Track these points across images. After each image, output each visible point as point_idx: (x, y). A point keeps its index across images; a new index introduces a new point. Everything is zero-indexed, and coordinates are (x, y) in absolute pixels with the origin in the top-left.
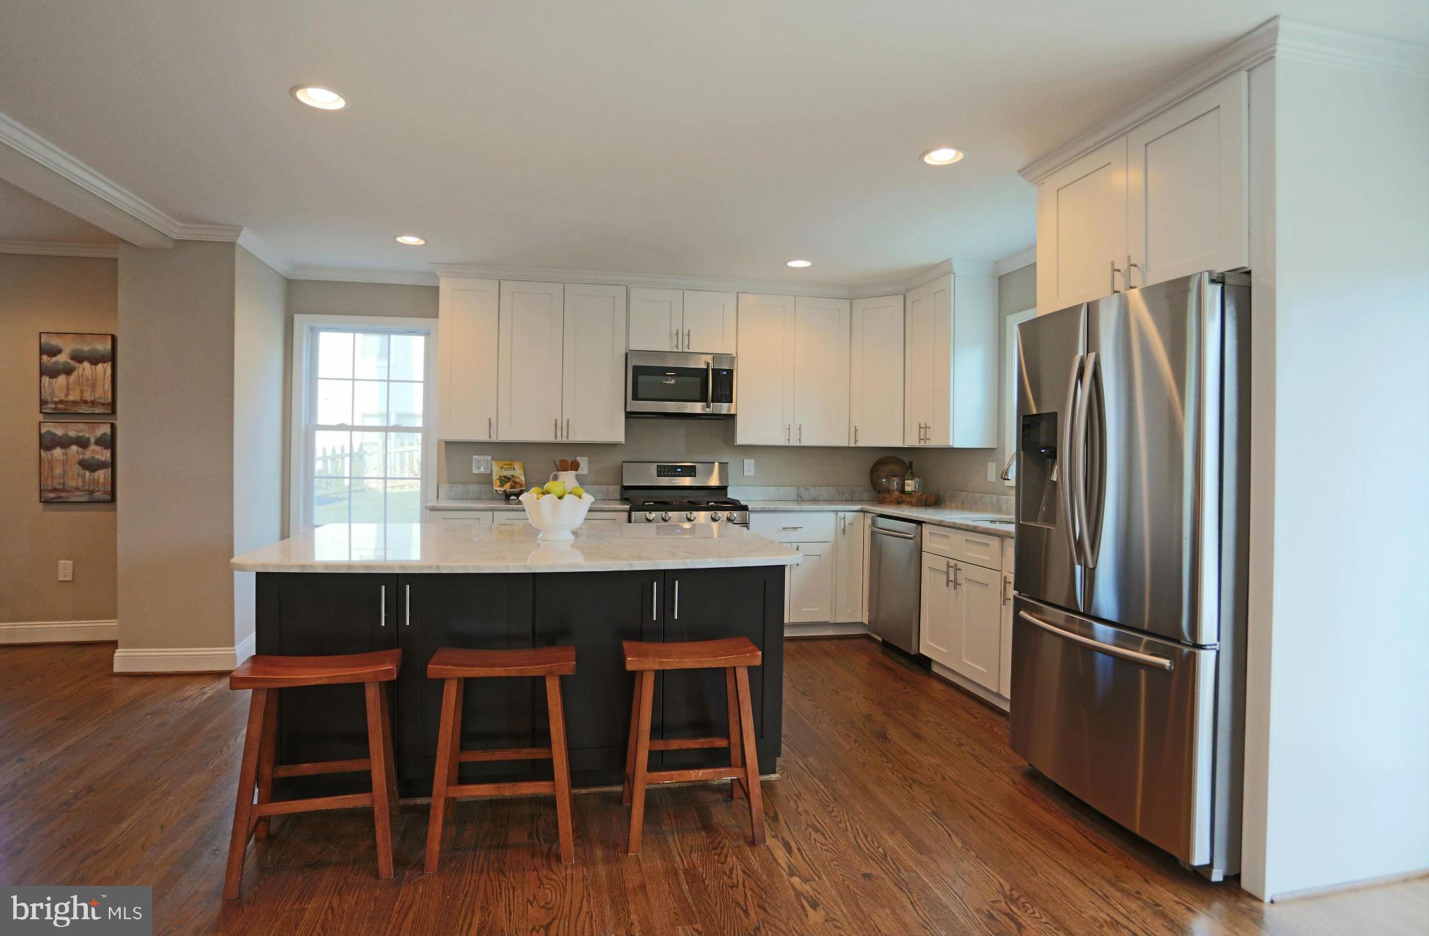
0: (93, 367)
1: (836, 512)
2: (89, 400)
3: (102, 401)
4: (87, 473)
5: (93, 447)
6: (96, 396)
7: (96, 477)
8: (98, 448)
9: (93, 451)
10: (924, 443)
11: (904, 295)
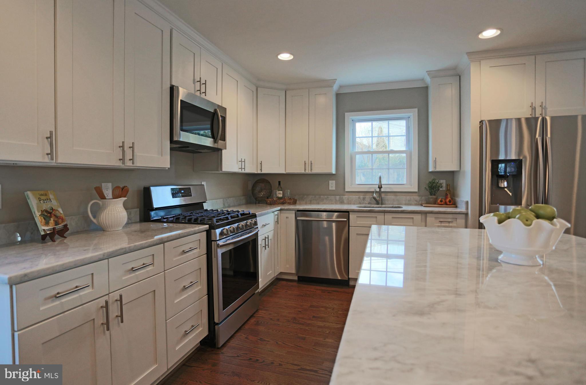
10: (308, 171)
11: (286, 91)
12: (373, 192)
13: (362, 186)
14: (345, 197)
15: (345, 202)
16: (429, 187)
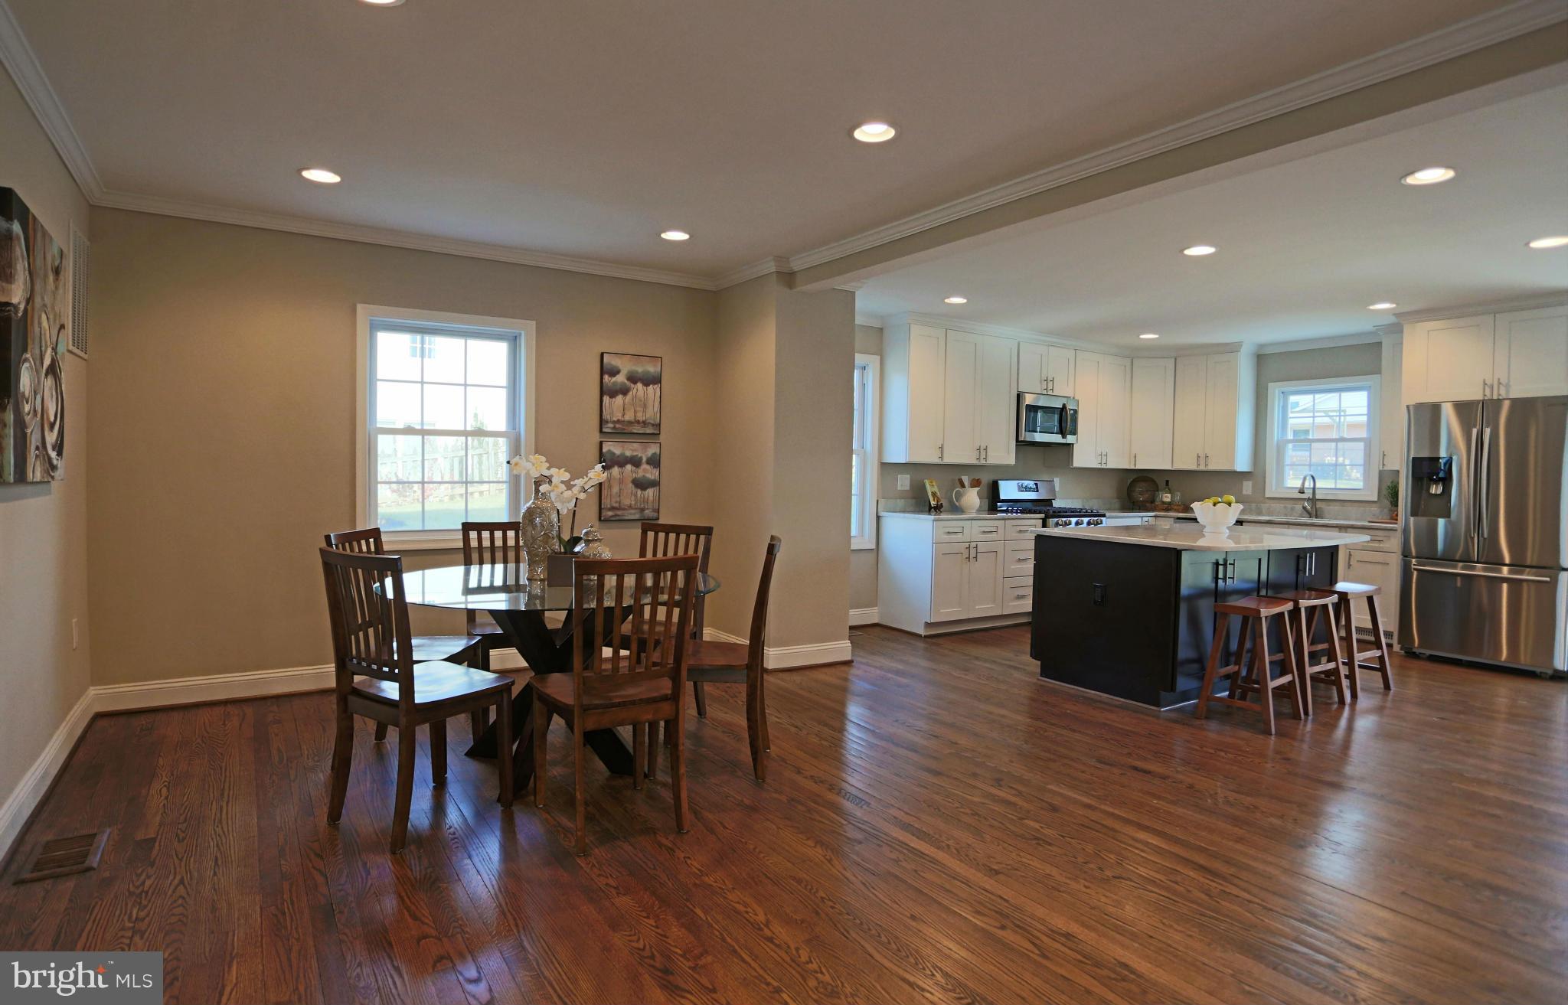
0: (645, 388)
1: (1142, 517)
2: (641, 421)
3: (652, 422)
4: (639, 492)
5: (645, 466)
6: (648, 416)
7: (646, 496)
8: (648, 467)
9: (645, 470)
10: (1202, 468)
11: (1176, 359)
12: (1305, 499)
13: (1291, 491)
14: (1264, 507)
15: (1264, 511)
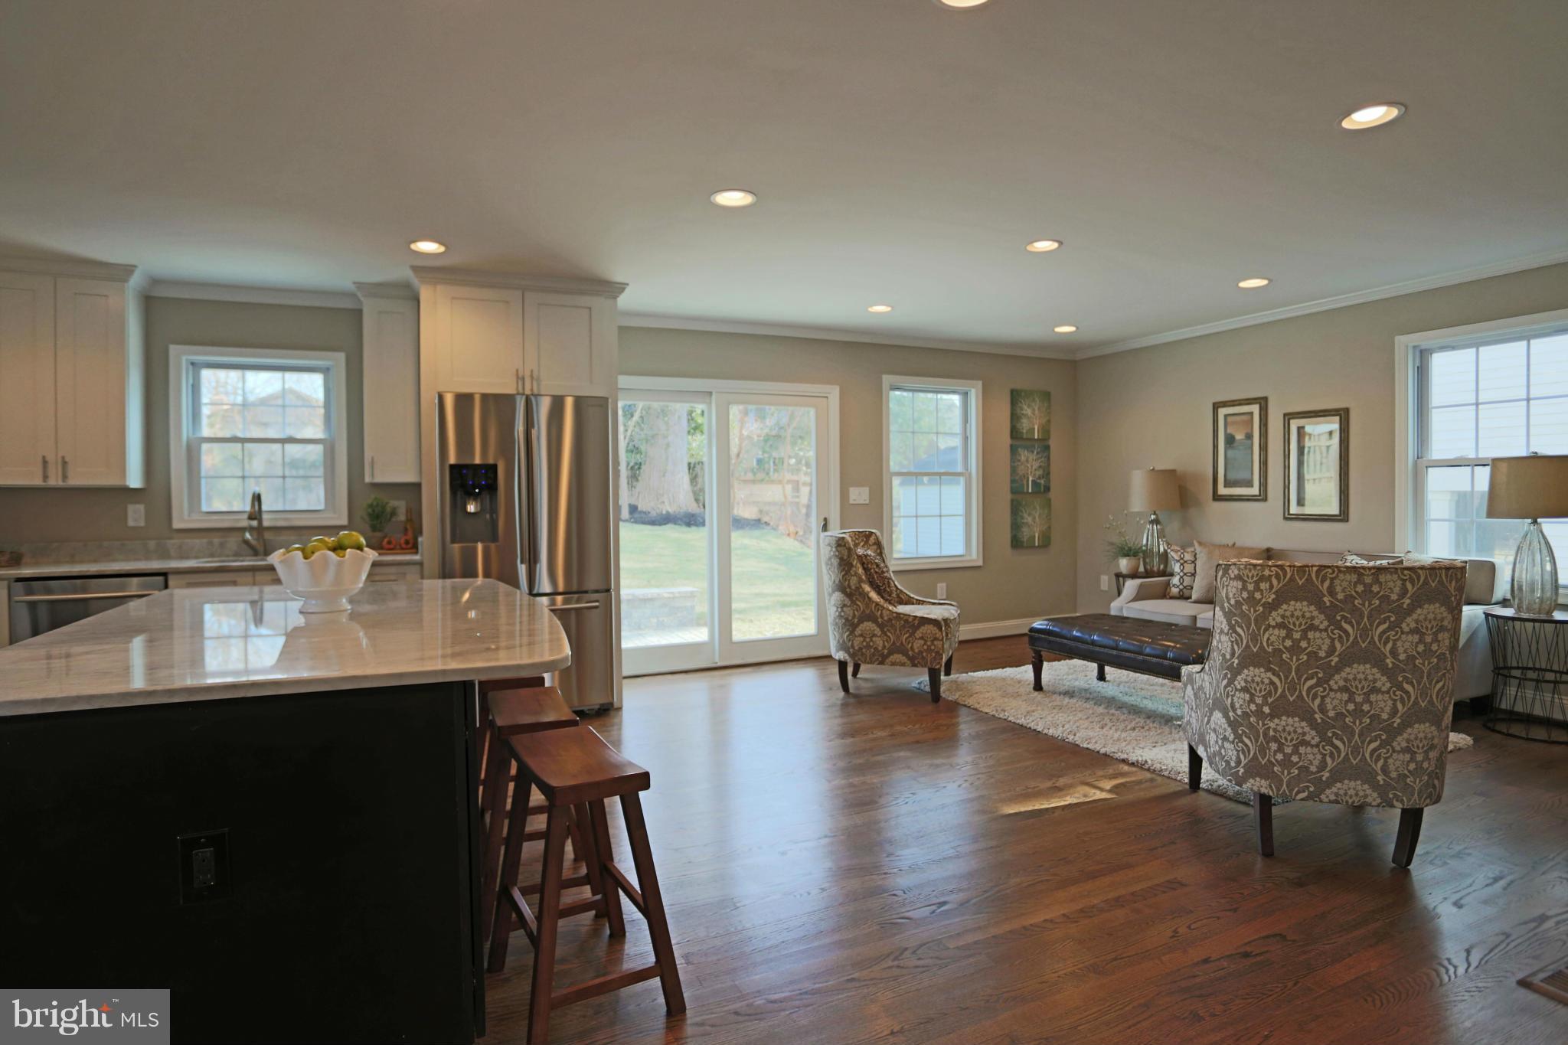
10: (55, 481)
12: (243, 530)
13: (215, 517)
14: (173, 543)
15: (173, 553)
16: (370, 515)
